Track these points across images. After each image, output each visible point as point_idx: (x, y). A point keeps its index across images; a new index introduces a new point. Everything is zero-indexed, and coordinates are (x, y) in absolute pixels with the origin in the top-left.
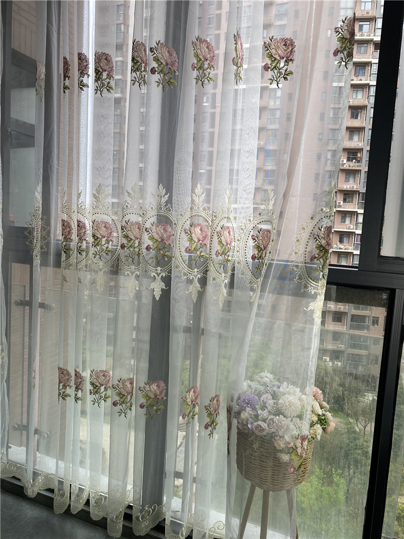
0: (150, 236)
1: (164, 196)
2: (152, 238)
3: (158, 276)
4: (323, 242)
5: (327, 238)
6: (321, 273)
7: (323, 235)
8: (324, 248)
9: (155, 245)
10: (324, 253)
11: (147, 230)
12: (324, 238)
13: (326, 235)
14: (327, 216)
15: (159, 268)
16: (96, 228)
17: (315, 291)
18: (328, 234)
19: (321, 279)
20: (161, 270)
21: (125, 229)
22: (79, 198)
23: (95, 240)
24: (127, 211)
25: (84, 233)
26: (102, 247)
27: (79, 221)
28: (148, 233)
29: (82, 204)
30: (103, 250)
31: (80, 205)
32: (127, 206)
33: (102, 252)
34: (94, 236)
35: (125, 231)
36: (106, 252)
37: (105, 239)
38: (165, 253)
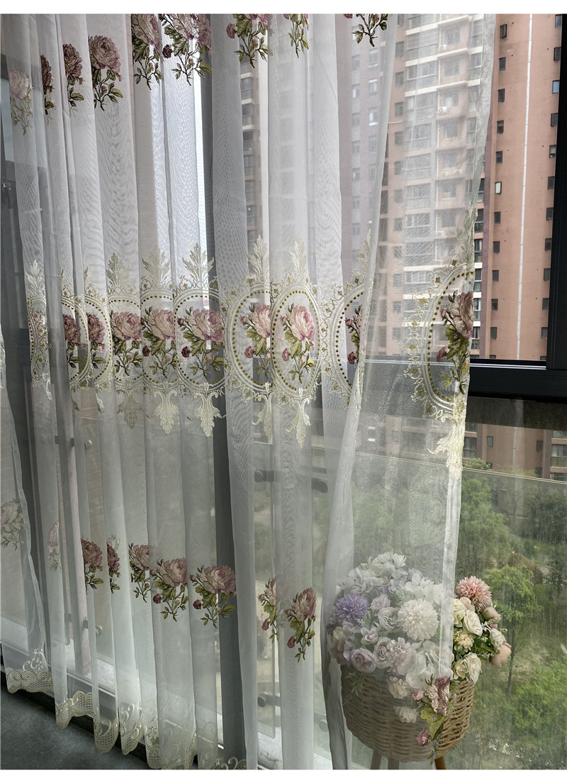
0: (186, 333)
2: (189, 336)
3: (207, 397)
4: (458, 323)
5: (464, 316)
6: (457, 384)
7: (457, 311)
8: (460, 335)
9: (196, 347)
10: (461, 345)
11: (181, 322)
12: (459, 316)
13: (462, 311)
14: (463, 275)
15: (207, 385)
16: (115, 325)
17: (446, 416)
18: (466, 308)
19: (457, 395)
20: (211, 387)
21: (145, 323)
22: (85, 279)
23: (116, 343)
24: (147, 294)
25: (98, 334)
26: (128, 354)
27: (90, 315)
28: (183, 327)
29: (91, 289)
30: (128, 358)
31: (88, 290)
32: (145, 285)
33: (127, 361)
34: (114, 337)
35: (147, 326)
36: (135, 362)
37: (131, 340)
38: (215, 358)
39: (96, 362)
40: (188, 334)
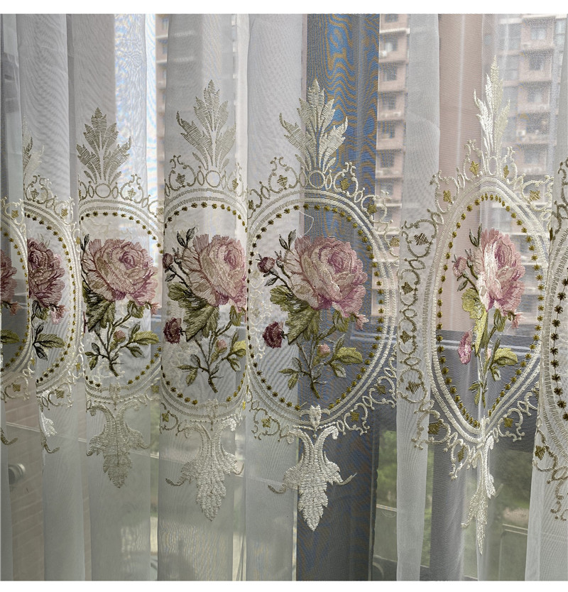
0: (278, 291)
1: (329, 129)
2: (284, 298)
3: (314, 440)
9: (299, 324)
11: (268, 265)
15: (316, 410)
16: (92, 267)
20: (324, 416)
21: (176, 266)
22: (25, 165)
23: (92, 306)
24: (182, 198)
25: (51, 284)
26: (118, 329)
27: (32, 244)
28: (271, 276)
29: (37, 186)
30: (119, 339)
31: (29, 190)
32: (180, 178)
33: (116, 345)
34: (87, 292)
35: (179, 272)
36: (131, 345)
37: (126, 301)
38: (338, 349)
39: (43, 343)
40: (281, 293)
